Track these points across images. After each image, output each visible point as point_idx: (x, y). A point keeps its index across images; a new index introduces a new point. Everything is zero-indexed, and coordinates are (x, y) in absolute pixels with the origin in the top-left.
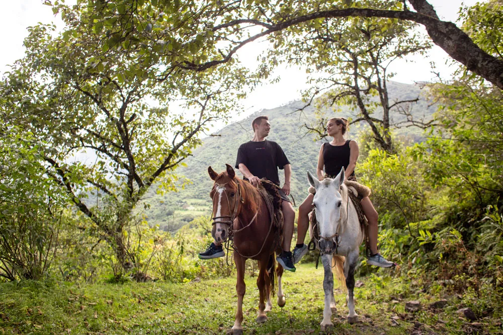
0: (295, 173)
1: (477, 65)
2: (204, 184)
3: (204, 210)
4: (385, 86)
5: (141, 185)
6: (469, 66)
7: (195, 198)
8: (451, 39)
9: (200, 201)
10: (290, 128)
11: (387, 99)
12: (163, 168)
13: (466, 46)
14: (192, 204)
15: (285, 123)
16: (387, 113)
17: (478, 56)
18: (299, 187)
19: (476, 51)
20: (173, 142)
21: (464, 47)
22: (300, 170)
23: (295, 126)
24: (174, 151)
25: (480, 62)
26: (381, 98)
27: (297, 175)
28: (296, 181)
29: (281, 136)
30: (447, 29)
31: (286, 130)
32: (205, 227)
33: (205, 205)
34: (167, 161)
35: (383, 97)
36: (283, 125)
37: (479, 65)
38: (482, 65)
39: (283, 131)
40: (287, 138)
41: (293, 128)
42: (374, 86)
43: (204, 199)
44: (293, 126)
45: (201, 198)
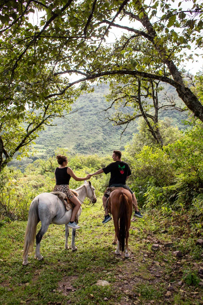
0: (102, 129)
1: (199, 115)
2: (43, 134)
3: (43, 152)
4: (157, 95)
5: (7, 156)
6: (195, 114)
7: (37, 143)
8: (187, 97)
9: (40, 146)
10: (99, 100)
11: (157, 103)
12: (21, 145)
13: (194, 103)
14: (35, 148)
15: (97, 97)
16: (157, 112)
17: (200, 110)
18: (104, 138)
19: (199, 107)
20: (27, 130)
21: (193, 104)
22: (105, 128)
23: (103, 99)
24: (27, 136)
25: (201, 113)
26: (154, 102)
27: (103, 130)
28: (102, 134)
29: (93, 104)
30: (186, 92)
31: (97, 101)
32: (44, 168)
33: (44, 148)
34: (23, 141)
35: (155, 102)
36: (95, 97)
37: (200, 115)
38: (201, 115)
39: (95, 101)
40: (97, 106)
41: (101, 100)
42: (150, 94)
43: (43, 144)
44: (101, 98)
45: (41, 144)
